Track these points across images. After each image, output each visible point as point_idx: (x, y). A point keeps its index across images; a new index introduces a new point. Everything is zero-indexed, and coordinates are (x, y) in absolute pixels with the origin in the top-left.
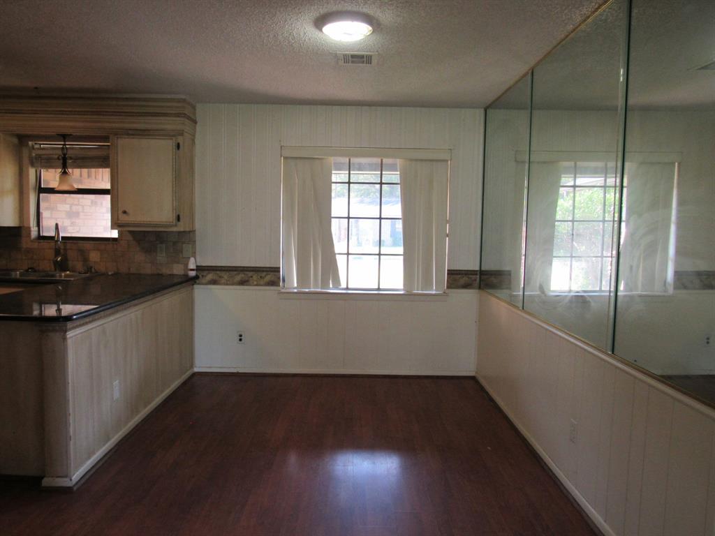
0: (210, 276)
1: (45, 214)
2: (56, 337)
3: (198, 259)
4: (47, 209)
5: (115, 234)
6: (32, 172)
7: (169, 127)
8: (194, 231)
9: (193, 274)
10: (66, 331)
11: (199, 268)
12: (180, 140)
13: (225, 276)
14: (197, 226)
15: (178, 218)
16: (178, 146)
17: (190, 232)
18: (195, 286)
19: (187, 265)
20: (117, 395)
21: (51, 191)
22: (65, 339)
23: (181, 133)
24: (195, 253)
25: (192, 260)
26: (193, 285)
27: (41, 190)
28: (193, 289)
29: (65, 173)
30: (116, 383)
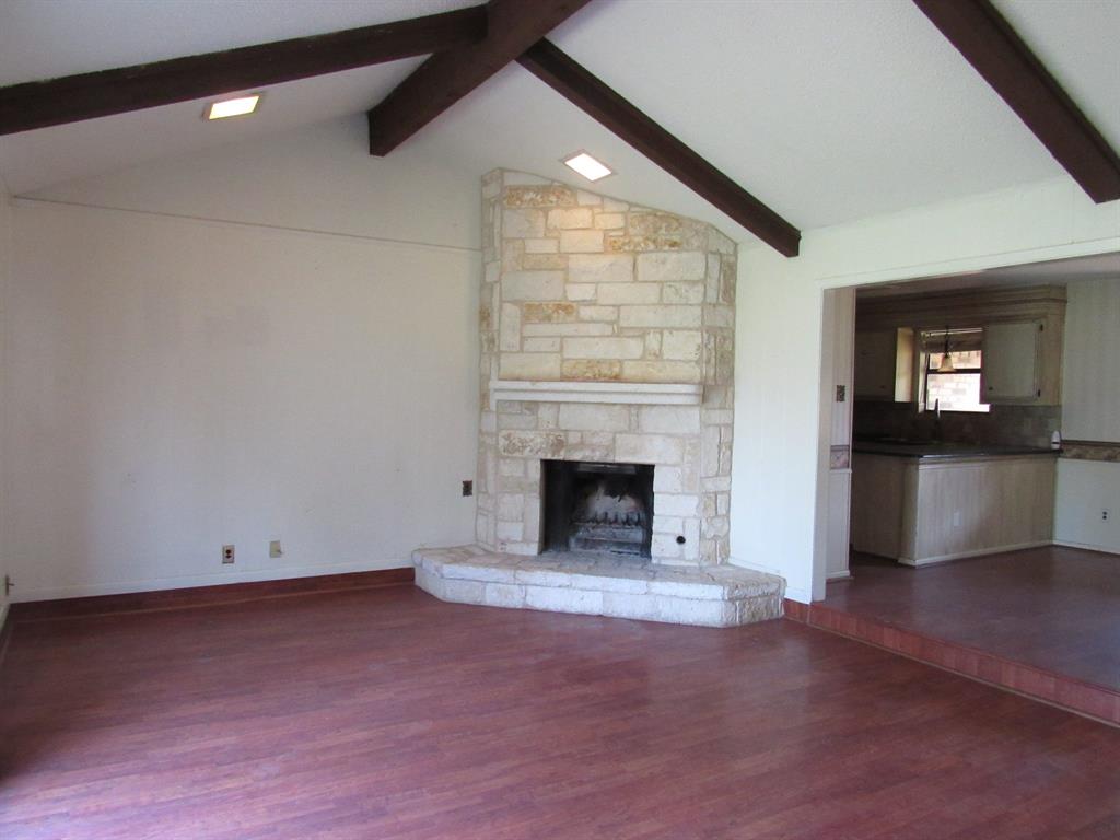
0: (1075, 451)
1: (932, 391)
2: (913, 467)
3: (1063, 433)
4: (933, 387)
5: (985, 408)
6: (923, 357)
7: (1033, 312)
8: (1060, 406)
9: (1056, 447)
10: (918, 464)
11: (1063, 442)
12: (1044, 322)
13: (1092, 451)
14: (1064, 400)
15: (1039, 393)
16: (1041, 328)
17: (1055, 406)
18: (1060, 460)
19: (1050, 438)
20: (956, 523)
21: (935, 371)
22: (917, 469)
23: (1044, 316)
24: (1060, 427)
25: (1056, 433)
26: (1056, 458)
27: (929, 371)
28: (1056, 462)
29: (946, 357)
30: (957, 514)
